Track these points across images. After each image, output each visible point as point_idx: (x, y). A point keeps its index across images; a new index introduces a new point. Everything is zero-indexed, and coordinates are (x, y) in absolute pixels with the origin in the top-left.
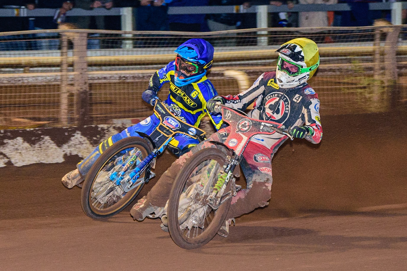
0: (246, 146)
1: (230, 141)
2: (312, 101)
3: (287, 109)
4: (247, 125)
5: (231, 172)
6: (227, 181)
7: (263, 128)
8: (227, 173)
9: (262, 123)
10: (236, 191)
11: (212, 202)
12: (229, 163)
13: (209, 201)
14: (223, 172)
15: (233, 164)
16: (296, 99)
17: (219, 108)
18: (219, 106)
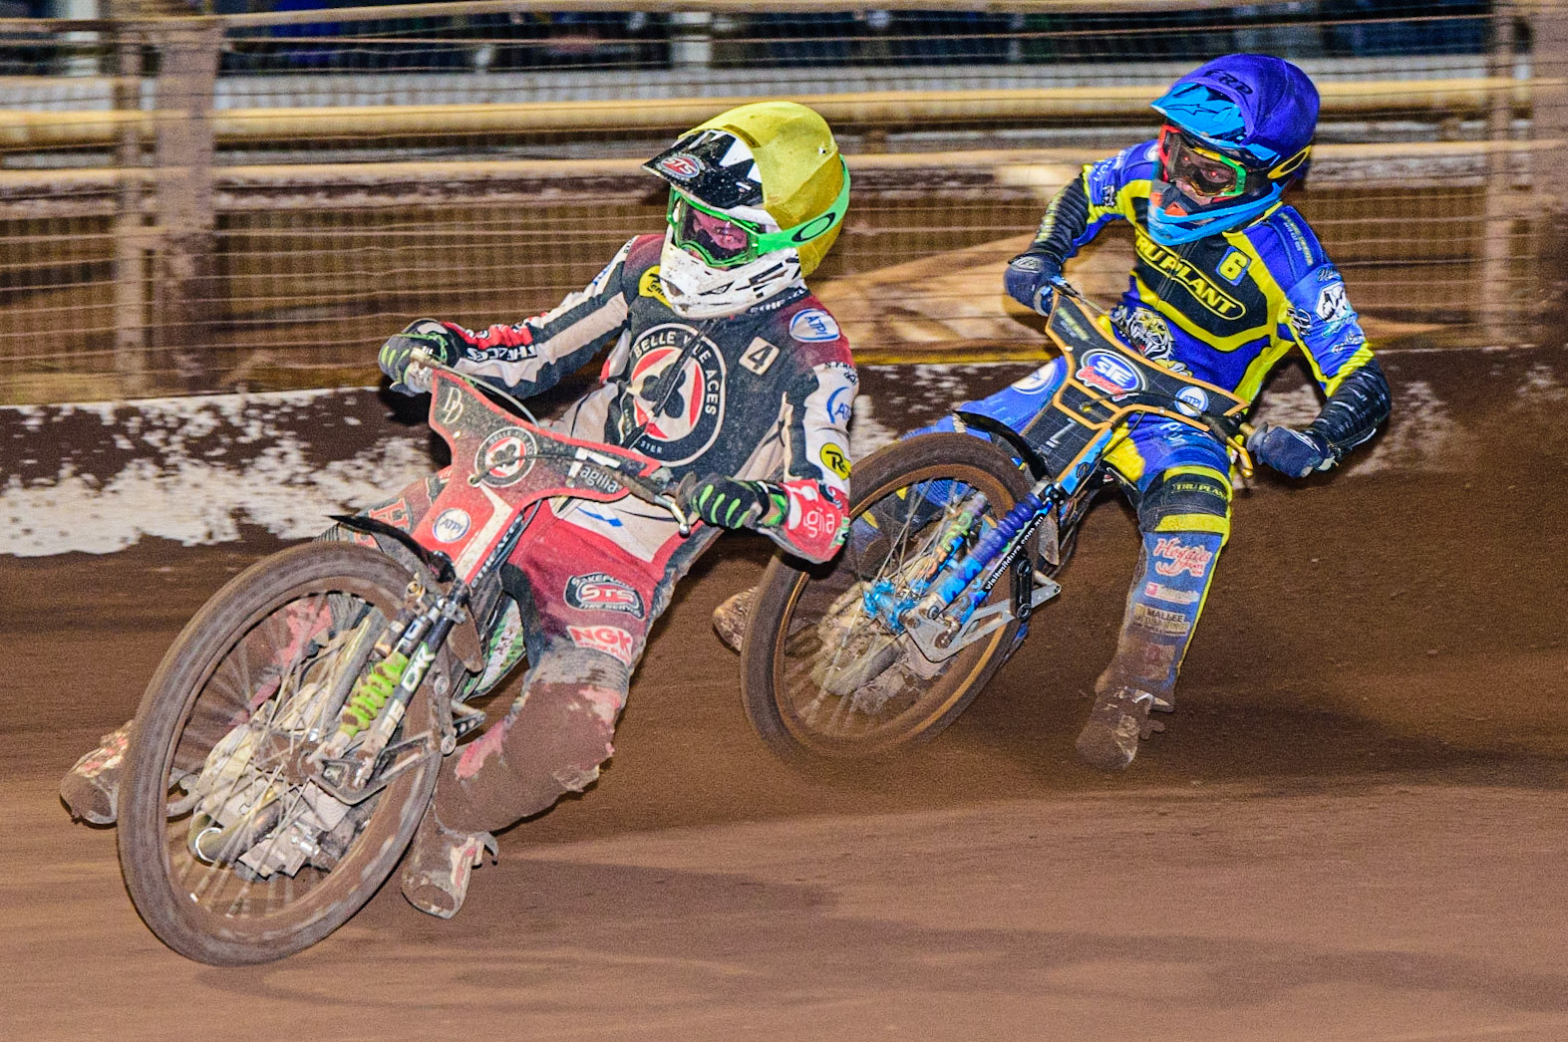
0: (501, 545)
1: (443, 519)
2: (820, 378)
3: (712, 397)
4: (517, 454)
5: (430, 652)
6: (410, 688)
7: (579, 474)
8: (408, 656)
9: (580, 450)
10: (455, 731)
11: (333, 773)
12: (418, 612)
13: (319, 766)
14: (386, 649)
15: (440, 618)
16: (751, 357)
17: (421, 373)
18: (422, 366)
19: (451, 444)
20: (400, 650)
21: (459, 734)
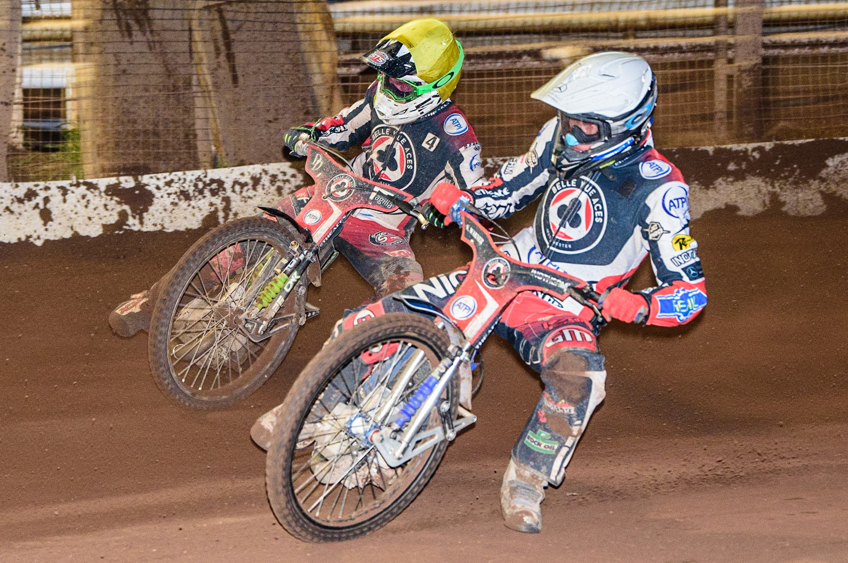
0: (335, 229)
1: (309, 214)
2: (464, 155)
3: (410, 161)
4: (346, 186)
5: (298, 275)
6: (288, 290)
7: (374, 198)
8: (289, 275)
9: (376, 187)
11: (249, 326)
12: (295, 255)
13: (244, 322)
14: (279, 271)
15: (305, 259)
16: (427, 143)
17: (304, 146)
18: (304, 142)
19: (315, 180)
20: (285, 272)
21: (307, 317)
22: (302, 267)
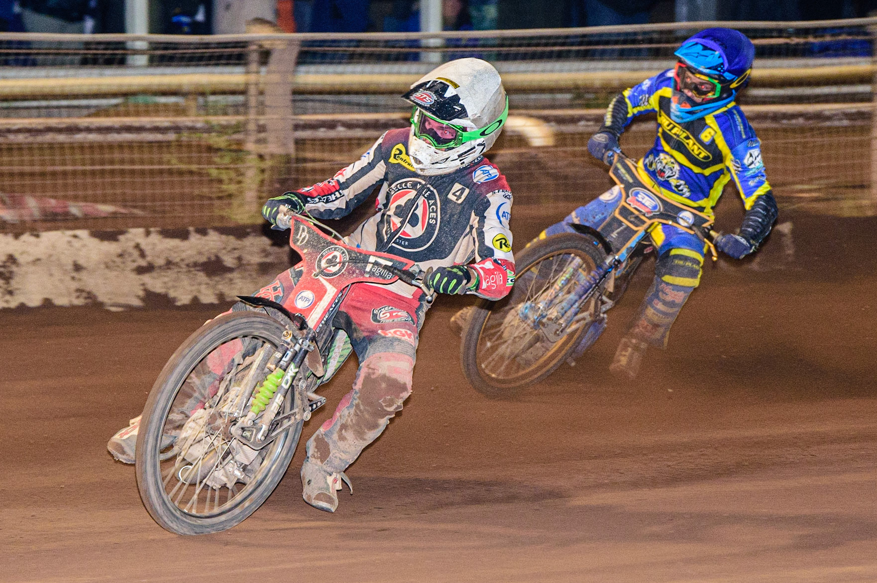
0: (331, 309)
1: (300, 296)
2: (491, 199)
4: (338, 260)
5: (296, 367)
6: (286, 387)
7: (371, 269)
8: (285, 370)
9: (371, 257)
10: (310, 409)
11: (247, 434)
12: (289, 347)
13: (240, 431)
14: (273, 367)
15: (301, 349)
16: (454, 194)
17: (286, 218)
18: (285, 215)
19: (302, 256)
20: (280, 368)
21: (312, 410)
22: (299, 358)
